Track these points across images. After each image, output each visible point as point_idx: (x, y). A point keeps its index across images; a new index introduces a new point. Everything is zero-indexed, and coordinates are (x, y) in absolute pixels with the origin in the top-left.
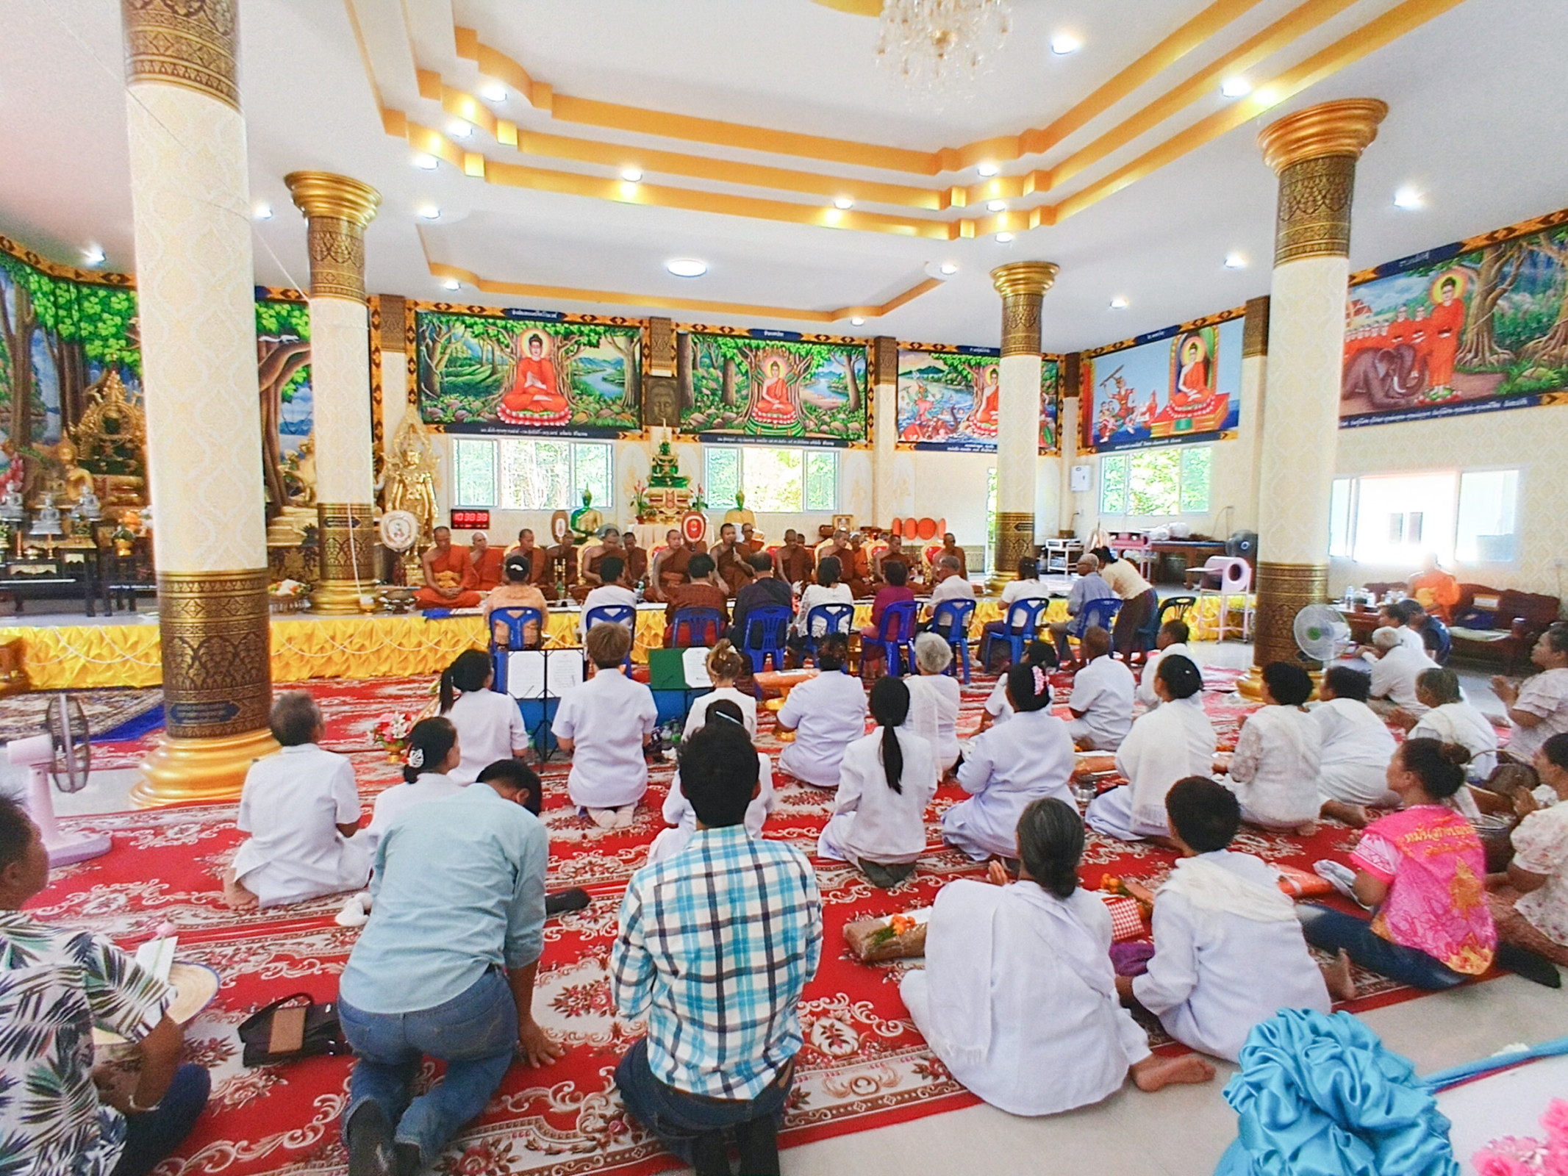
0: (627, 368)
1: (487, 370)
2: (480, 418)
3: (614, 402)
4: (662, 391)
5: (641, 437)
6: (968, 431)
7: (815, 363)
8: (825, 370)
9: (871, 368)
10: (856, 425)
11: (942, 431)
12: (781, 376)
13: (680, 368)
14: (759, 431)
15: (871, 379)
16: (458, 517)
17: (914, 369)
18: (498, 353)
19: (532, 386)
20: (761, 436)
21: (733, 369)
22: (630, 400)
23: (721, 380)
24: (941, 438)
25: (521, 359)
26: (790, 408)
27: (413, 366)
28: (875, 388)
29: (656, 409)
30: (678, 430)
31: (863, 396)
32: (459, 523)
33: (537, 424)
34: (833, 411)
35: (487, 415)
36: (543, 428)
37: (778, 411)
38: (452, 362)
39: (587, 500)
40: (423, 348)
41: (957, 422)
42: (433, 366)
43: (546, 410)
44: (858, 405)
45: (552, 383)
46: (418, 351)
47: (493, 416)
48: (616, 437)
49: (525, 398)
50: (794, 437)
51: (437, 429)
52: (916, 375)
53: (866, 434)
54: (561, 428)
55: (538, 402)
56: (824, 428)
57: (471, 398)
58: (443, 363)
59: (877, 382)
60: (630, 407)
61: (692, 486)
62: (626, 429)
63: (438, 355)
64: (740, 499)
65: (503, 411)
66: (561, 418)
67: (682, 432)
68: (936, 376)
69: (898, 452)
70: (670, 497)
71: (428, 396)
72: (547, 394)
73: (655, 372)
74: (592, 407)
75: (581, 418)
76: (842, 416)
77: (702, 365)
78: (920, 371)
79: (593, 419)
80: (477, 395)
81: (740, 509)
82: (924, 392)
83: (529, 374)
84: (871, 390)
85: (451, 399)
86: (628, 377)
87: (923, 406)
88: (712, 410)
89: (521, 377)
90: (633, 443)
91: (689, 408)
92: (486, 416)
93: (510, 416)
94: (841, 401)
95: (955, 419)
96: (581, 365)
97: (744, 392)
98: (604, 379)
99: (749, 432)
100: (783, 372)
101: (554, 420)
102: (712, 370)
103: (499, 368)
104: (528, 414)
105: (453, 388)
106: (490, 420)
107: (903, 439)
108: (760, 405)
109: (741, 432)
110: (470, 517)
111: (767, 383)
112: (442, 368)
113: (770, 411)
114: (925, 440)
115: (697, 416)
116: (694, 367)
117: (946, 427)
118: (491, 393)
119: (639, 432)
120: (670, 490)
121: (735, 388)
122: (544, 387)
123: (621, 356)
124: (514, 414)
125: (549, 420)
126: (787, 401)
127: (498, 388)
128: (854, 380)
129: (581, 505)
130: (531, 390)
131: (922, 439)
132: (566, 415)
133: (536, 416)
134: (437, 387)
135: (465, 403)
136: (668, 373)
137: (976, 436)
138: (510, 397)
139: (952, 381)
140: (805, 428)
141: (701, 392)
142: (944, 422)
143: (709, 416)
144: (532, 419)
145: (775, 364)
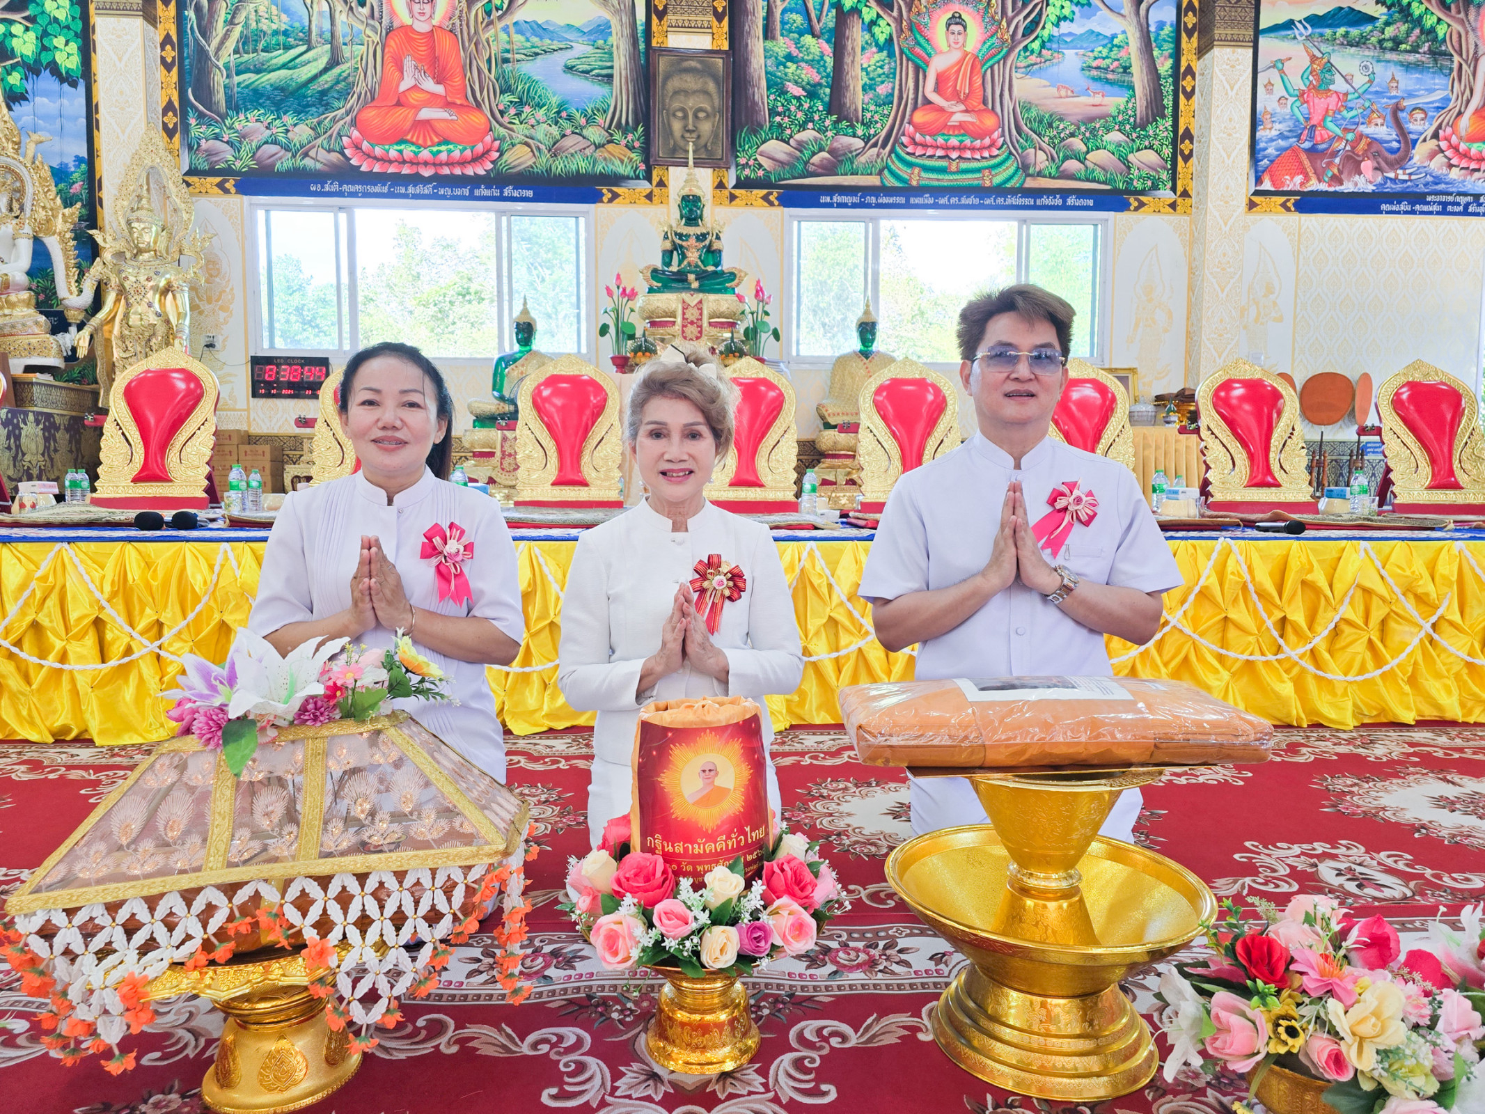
0: (619, 43)
1: (320, 56)
2: (308, 162)
3: (590, 120)
4: (691, 82)
5: (649, 197)
6: (1437, 164)
7: (1052, 13)
8: (1077, 28)
9: (1190, 20)
10: (1149, 157)
11: (1367, 165)
12: (969, 47)
13: (736, 35)
14: (916, 178)
15: (1189, 45)
16: (269, 373)
17: (1299, 14)
18: (342, 18)
19: (415, 88)
20: (921, 190)
21: (857, 35)
22: (626, 113)
23: (830, 61)
24: (1363, 182)
25: (390, 30)
26: (990, 121)
27: (170, 54)
28: (1197, 66)
29: (677, 126)
30: (731, 179)
31: (1168, 88)
32: (269, 385)
33: (427, 173)
34: (1091, 126)
35: (323, 155)
36: (440, 180)
37: (961, 126)
38: (249, 41)
39: (525, 331)
40: (191, 14)
41: (1408, 141)
42: (211, 50)
43: (445, 141)
44: (1155, 109)
45: (457, 81)
46: (180, 20)
47: (334, 157)
48: (595, 198)
49: (401, 117)
50: (1000, 191)
51: (221, 186)
52: (1301, 31)
53: (1174, 179)
54: (475, 181)
55: (427, 123)
56: (1072, 165)
57: (289, 119)
58: (231, 44)
59: (1201, 51)
60: (625, 130)
61: (746, 288)
62: (615, 180)
63: (220, 28)
64: (867, 330)
65: (357, 147)
66: (477, 159)
67: (739, 185)
68: (1355, 32)
69: (1253, 216)
70: (692, 314)
71: (201, 116)
72: (448, 105)
73: (678, 41)
74: (541, 132)
75: (519, 158)
76: (1115, 136)
77: (787, 30)
78: (1314, 21)
79: (543, 161)
80: (302, 110)
81: (865, 354)
82: (1322, 73)
83: (408, 63)
84: (1190, 71)
85: (252, 123)
86: (621, 63)
87: (1320, 103)
88: (808, 135)
89: (390, 67)
90: (632, 210)
91: (755, 128)
92: (319, 159)
93: (369, 156)
94: (1114, 102)
95: (1402, 132)
96: (518, 38)
97: (882, 90)
98: (570, 69)
99: (891, 182)
100: (974, 35)
101: (463, 163)
102: (808, 39)
103: (346, 51)
104: (408, 150)
105: (255, 98)
106: (333, 166)
107: (1267, 185)
108: (919, 117)
109: (874, 181)
110: (286, 374)
111: (938, 64)
112: (227, 56)
113: (944, 128)
114: (1323, 187)
115: (775, 147)
116: (768, 34)
117: (1377, 155)
118: (328, 107)
119: (644, 186)
120: (693, 299)
121: (863, 79)
122: (440, 89)
123: (606, 15)
124: (378, 151)
125: (450, 163)
126: (986, 106)
127: (345, 94)
128: (1147, 45)
129: (512, 346)
130: (414, 97)
131: (1314, 185)
132: (487, 152)
133: (425, 154)
134: (220, 97)
135: (278, 130)
136: (702, 42)
137: (1455, 174)
138: (370, 114)
139: (1397, 42)
140: (1025, 167)
141: (783, 92)
142: (1374, 141)
143: (801, 146)
144: (413, 162)
145: (956, 20)
